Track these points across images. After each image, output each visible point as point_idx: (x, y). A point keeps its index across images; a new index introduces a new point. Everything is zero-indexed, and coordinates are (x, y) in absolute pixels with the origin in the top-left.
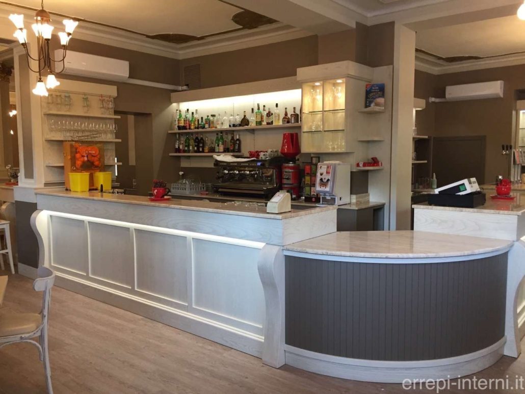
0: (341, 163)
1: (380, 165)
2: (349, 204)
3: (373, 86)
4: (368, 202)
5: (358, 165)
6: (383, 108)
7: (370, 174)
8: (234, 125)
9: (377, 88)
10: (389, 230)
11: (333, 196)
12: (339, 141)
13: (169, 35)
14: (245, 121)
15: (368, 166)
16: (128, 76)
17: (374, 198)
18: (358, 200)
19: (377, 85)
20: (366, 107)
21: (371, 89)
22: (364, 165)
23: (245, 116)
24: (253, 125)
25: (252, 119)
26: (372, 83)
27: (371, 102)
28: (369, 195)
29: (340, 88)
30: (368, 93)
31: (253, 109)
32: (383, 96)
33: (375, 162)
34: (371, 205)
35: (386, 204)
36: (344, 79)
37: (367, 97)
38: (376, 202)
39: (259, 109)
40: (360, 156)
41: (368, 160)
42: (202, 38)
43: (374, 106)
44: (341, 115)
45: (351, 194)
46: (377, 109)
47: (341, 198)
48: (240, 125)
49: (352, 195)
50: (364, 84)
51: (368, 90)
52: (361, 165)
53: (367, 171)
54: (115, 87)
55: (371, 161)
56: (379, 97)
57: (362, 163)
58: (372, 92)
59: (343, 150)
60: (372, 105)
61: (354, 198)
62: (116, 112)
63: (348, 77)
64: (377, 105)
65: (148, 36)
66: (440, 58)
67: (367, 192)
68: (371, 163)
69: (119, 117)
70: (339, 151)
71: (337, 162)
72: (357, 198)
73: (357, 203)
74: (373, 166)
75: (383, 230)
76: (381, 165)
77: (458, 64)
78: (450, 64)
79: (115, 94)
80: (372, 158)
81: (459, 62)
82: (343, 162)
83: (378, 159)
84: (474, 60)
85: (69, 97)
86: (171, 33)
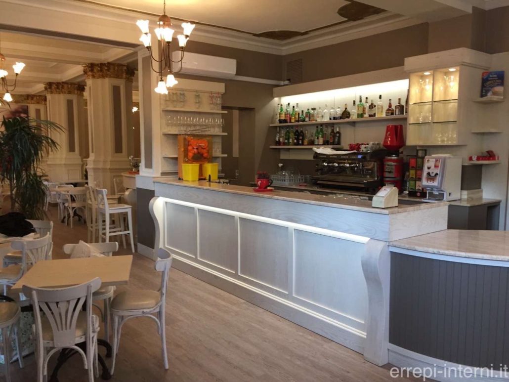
0: (451, 156)
1: (497, 158)
2: (459, 200)
3: (491, 73)
4: (481, 198)
5: (471, 159)
6: (502, 97)
7: (484, 169)
8: (334, 118)
9: (496, 76)
10: (505, 229)
11: (442, 191)
12: (450, 133)
13: (274, 32)
14: (346, 114)
15: (483, 160)
16: (235, 73)
17: (488, 194)
18: (470, 196)
19: (496, 73)
20: (482, 96)
21: (489, 76)
22: (478, 159)
23: (346, 108)
24: (354, 117)
25: (354, 112)
26: (491, 70)
27: (487, 91)
28: (482, 191)
29: (452, 77)
30: (484, 81)
31: (354, 102)
32: (502, 84)
33: (490, 155)
34: (484, 202)
35: (502, 201)
36: (458, 68)
37: (483, 86)
38: (492, 199)
39: (361, 101)
40: (474, 148)
41: (482, 153)
42: (306, 33)
43: (491, 95)
44: (453, 106)
45: (462, 189)
46: (495, 98)
47: (450, 194)
48: (341, 118)
49: (462, 191)
50: (480, 72)
51: (485, 78)
52: (474, 158)
53: (481, 165)
54: (223, 85)
55: (486, 154)
56: (498, 85)
57: (476, 156)
58: (490, 80)
59: (455, 143)
60: (489, 94)
61: (465, 195)
62: (223, 108)
63: (463, 64)
64: (494, 94)
65: (255, 35)
67: (479, 187)
68: (486, 157)
69: (226, 112)
70: (450, 143)
71: (447, 155)
72: (468, 195)
73: (468, 200)
74: (489, 159)
75: (498, 229)
76: (498, 159)
79: (223, 91)
80: (488, 152)
82: (453, 155)
83: (495, 152)
85: (184, 94)
86: (277, 30)
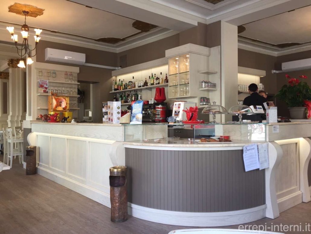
8: (140, 86)
14: (146, 84)
16: (85, 61)
23: (146, 81)
24: (149, 85)
25: (150, 82)
31: (150, 77)
39: (152, 76)
42: (124, 40)
48: (143, 86)
54: (78, 68)
62: (78, 81)
65: (95, 40)
66: (274, 45)
69: (79, 83)
78: (283, 49)
79: (78, 71)
81: (288, 48)
84: (296, 46)
85: (55, 73)
86: (106, 37)
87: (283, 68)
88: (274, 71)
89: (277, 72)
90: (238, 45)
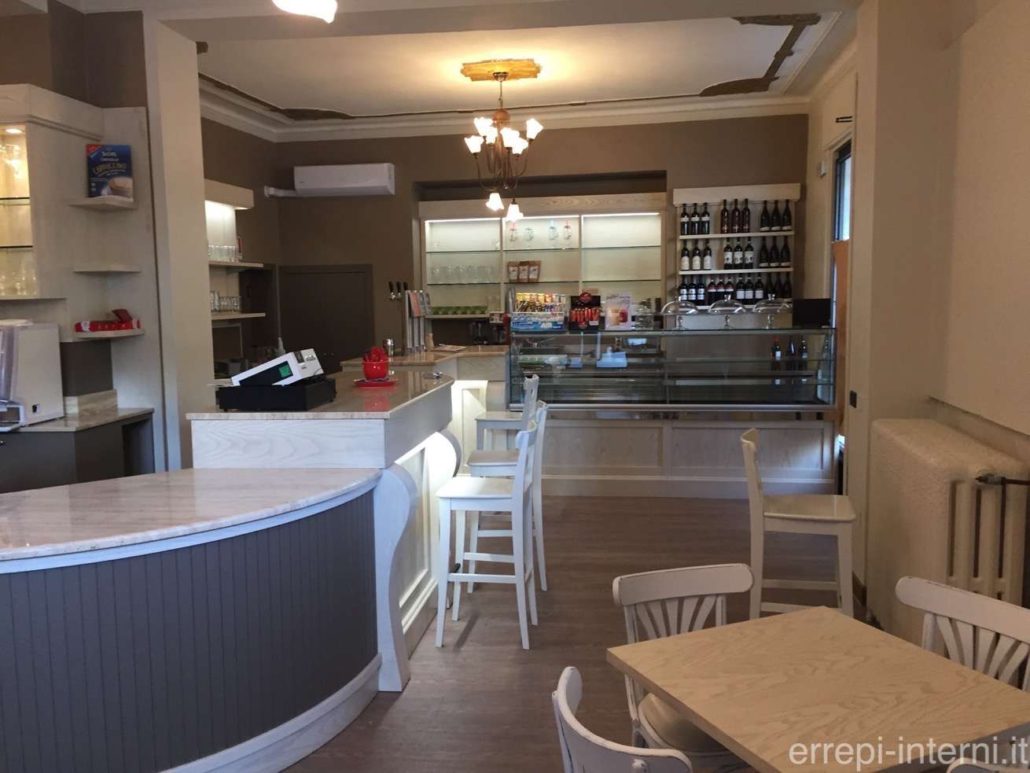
0: (31, 324)
1: (135, 326)
2: (61, 418)
3: (104, 148)
4: (115, 408)
5: (78, 328)
6: (131, 200)
7: (114, 348)
9: (113, 154)
10: (167, 469)
11: (12, 403)
12: (24, 272)
15: (103, 329)
17: (128, 399)
18: (84, 407)
19: (114, 148)
20: (91, 194)
21: (99, 155)
22: (94, 327)
26: (103, 143)
27: (100, 186)
28: (115, 394)
29: (16, 148)
30: (93, 164)
32: (128, 173)
33: (122, 319)
34: (121, 414)
35: (156, 411)
36: (23, 127)
37: (91, 174)
38: (129, 409)
40: (81, 306)
41: (108, 315)
43: (109, 194)
44: (25, 210)
45: (66, 393)
46: (117, 200)
47: (35, 408)
49: (68, 398)
50: (83, 144)
51: (92, 156)
52: (86, 327)
53: (106, 342)
55: (113, 318)
56: (121, 174)
57: (88, 323)
58: (105, 162)
59: (35, 295)
60: (105, 191)
61: (73, 405)
63: (32, 122)
64: (116, 191)
66: (274, 109)
67: (109, 386)
68: (112, 322)
70: (24, 295)
71: (18, 323)
72: (80, 404)
73: (81, 416)
74: (119, 328)
75: (154, 471)
76: (139, 327)
77: (311, 125)
78: (297, 123)
80: (117, 312)
81: (313, 122)
82: (35, 322)
83: (131, 312)
84: (340, 121)
87: (298, 185)
88: (271, 191)
89: (281, 193)
90: (203, 109)
